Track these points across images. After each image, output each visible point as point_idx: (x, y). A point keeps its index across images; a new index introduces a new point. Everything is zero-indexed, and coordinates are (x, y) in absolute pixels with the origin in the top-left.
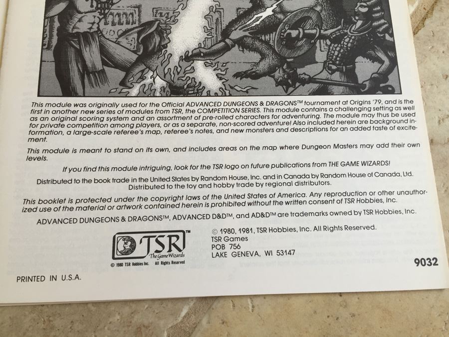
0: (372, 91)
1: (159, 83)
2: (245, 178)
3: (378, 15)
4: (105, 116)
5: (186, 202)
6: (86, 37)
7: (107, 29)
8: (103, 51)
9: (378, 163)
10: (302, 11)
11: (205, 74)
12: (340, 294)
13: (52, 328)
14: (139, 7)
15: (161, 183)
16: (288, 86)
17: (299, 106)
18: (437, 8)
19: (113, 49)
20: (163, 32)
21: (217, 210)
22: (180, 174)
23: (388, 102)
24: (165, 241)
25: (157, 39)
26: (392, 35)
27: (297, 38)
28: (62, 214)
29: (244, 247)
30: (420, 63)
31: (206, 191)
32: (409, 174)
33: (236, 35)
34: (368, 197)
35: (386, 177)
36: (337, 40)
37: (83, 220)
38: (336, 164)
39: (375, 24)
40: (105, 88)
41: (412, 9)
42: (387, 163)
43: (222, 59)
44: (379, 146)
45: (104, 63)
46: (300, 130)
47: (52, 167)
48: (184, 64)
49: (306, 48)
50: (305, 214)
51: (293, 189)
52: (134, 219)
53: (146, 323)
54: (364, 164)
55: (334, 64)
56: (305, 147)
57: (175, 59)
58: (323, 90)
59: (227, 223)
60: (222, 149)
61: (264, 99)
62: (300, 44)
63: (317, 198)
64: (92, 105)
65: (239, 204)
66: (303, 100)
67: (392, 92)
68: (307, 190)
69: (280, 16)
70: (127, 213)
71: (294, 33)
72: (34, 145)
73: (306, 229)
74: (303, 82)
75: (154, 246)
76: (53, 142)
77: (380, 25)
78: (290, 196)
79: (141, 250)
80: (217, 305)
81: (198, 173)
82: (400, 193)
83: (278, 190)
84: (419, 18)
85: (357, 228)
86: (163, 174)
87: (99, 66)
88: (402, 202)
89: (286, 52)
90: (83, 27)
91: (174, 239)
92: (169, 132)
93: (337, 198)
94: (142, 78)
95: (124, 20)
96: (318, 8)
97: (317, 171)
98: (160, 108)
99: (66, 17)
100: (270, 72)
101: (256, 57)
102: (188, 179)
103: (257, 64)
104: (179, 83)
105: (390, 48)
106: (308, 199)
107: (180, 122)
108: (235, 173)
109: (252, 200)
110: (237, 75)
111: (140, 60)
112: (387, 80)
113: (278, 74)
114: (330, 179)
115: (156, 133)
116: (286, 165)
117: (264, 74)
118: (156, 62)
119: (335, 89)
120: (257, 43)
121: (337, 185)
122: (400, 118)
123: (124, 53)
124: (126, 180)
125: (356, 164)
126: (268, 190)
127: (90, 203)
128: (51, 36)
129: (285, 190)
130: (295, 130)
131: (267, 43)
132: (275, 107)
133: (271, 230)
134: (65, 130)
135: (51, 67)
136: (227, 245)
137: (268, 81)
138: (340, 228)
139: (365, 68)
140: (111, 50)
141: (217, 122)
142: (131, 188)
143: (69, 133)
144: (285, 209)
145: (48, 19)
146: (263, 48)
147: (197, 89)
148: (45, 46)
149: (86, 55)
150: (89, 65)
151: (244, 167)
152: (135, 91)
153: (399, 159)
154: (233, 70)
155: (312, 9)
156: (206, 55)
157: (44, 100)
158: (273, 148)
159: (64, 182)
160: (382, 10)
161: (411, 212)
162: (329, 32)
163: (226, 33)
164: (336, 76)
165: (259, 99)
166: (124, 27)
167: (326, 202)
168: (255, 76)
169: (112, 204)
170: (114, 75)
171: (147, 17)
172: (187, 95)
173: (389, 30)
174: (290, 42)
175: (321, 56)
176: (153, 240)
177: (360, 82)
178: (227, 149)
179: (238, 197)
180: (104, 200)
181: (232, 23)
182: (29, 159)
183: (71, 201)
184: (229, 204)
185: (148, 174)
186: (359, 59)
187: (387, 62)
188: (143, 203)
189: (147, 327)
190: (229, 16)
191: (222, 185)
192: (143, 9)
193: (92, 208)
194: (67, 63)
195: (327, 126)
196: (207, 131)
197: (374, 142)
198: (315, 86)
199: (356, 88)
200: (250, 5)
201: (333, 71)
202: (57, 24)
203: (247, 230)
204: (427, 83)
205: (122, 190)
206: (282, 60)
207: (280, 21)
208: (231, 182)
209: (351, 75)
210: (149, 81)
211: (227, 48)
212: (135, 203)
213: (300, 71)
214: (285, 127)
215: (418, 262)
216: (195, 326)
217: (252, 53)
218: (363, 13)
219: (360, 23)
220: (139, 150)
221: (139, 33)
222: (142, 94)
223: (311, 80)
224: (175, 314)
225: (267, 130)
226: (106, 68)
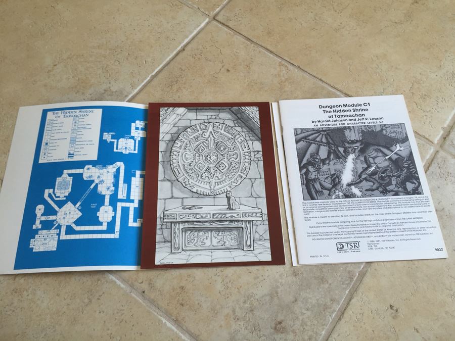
0: (413, 194)
1: (341, 194)
2: (375, 224)
3: (411, 167)
4: (326, 206)
5: (357, 232)
6: (315, 180)
7: (320, 177)
8: (321, 184)
9: (419, 218)
10: (385, 167)
11: (355, 190)
12: (412, 260)
13: (323, 272)
14: (329, 169)
15: (347, 227)
16: (384, 193)
17: (389, 200)
18: (433, 163)
19: (324, 183)
20: (339, 177)
21: (367, 235)
22: (353, 223)
23: (419, 197)
24: (353, 245)
25: (337, 179)
26: (418, 174)
27: (385, 177)
28: (319, 237)
29: (378, 246)
30: (429, 183)
31: (362, 229)
32: (430, 221)
33: (363, 176)
34: (417, 229)
35: (422, 223)
36: (399, 177)
37: (326, 239)
38: (405, 219)
39: (411, 170)
40: (324, 196)
41: (424, 164)
42: (422, 218)
43: (360, 185)
44: (418, 212)
45: (322, 189)
46: (391, 208)
47: (313, 222)
48: (348, 187)
49: (388, 180)
50: (397, 235)
51: (392, 228)
52: (342, 238)
53: (351, 270)
54: (414, 218)
55: (399, 185)
56: (393, 213)
57: (345, 186)
58: (397, 194)
59: (372, 239)
60: (365, 215)
61: (377, 198)
62: (386, 178)
63: (400, 230)
64: (321, 202)
65: (374, 233)
66: (390, 198)
67: (420, 194)
68: (396, 227)
69: (378, 169)
70: (339, 236)
71: (383, 175)
72: (306, 216)
73: (398, 240)
74: (389, 192)
75: (350, 247)
76: (311, 215)
77: (413, 171)
78: (391, 229)
79: (345, 247)
80: (372, 264)
81: (359, 223)
82: (428, 228)
83: (386, 228)
84: (427, 167)
85: (415, 239)
86: (348, 224)
87: (320, 189)
88: (429, 231)
89: (382, 182)
90: (313, 177)
91: (355, 244)
92: (347, 210)
93: (406, 230)
94: (335, 193)
95: (325, 174)
96: (390, 166)
97: (399, 221)
98: (343, 202)
99: (307, 173)
100: (377, 189)
101: (372, 184)
102: (356, 225)
103: (372, 186)
104: (347, 194)
105: (418, 179)
106: (397, 230)
107: (350, 207)
108: (371, 223)
109: (378, 231)
110: (366, 190)
111: (333, 187)
112: (418, 190)
113: (380, 189)
114: (403, 224)
115: (343, 210)
116: (388, 220)
117: (375, 190)
118: (338, 187)
119: (400, 193)
120: (371, 179)
121: (406, 226)
122: (424, 203)
123: (328, 185)
124: (336, 226)
125: (411, 218)
126: (384, 228)
127: (327, 234)
128: (303, 181)
129: (389, 228)
130: (389, 208)
131: (375, 179)
132: (381, 201)
133: (386, 241)
134: (314, 211)
135: (306, 191)
136: (373, 246)
137: (377, 192)
138: (409, 239)
139: (410, 186)
140: (323, 184)
141: (362, 206)
142: (338, 228)
143: (316, 212)
144: (389, 234)
145: (301, 175)
146: (373, 180)
147: (353, 196)
148: (303, 184)
149: (316, 186)
150: (317, 189)
151: (374, 220)
152: (333, 197)
153: (426, 217)
154: (364, 189)
155: (388, 166)
156: (354, 184)
157: (306, 201)
158: (383, 214)
159: (318, 227)
160: (413, 165)
161: (432, 234)
162: (396, 174)
163: (360, 176)
164: (400, 189)
165: (375, 198)
166: (326, 176)
167: (403, 231)
168: (373, 190)
169: (334, 233)
170: (326, 192)
171: (333, 172)
172: (351, 197)
173: (416, 172)
174: (382, 178)
175: (394, 182)
176: (349, 245)
177: (409, 190)
178: (367, 215)
179: (374, 230)
180: (331, 232)
181: (362, 172)
182: (306, 220)
183: (321, 233)
184: (371, 233)
185: (342, 224)
186: (407, 183)
187: (417, 184)
188: (343, 233)
189: (351, 271)
190: (360, 170)
191: (368, 227)
192: (331, 169)
193: (328, 235)
194: (310, 189)
195: (399, 206)
196: (360, 209)
197: (417, 211)
198: (394, 193)
199: (408, 193)
200: (367, 166)
201: (399, 188)
202: (304, 177)
203: (378, 241)
204: (432, 190)
205: (336, 229)
206: (381, 184)
207: (378, 171)
208: (371, 226)
209: (405, 189)
210: (337, 194)
211: (361, 181)
212: (341, 233)
213: (387, 188)
214: (385, 207)
215: (436, 250)
216: (367, 271)
217: (370, 183)
218: (407, 167)
219: (406, 170)
220: (338, 216)
221: (331, 178)
222: (336, 198)
223: (392, 191)
224: (359, 267)
225: (380, 208)
226: (323, 190)
